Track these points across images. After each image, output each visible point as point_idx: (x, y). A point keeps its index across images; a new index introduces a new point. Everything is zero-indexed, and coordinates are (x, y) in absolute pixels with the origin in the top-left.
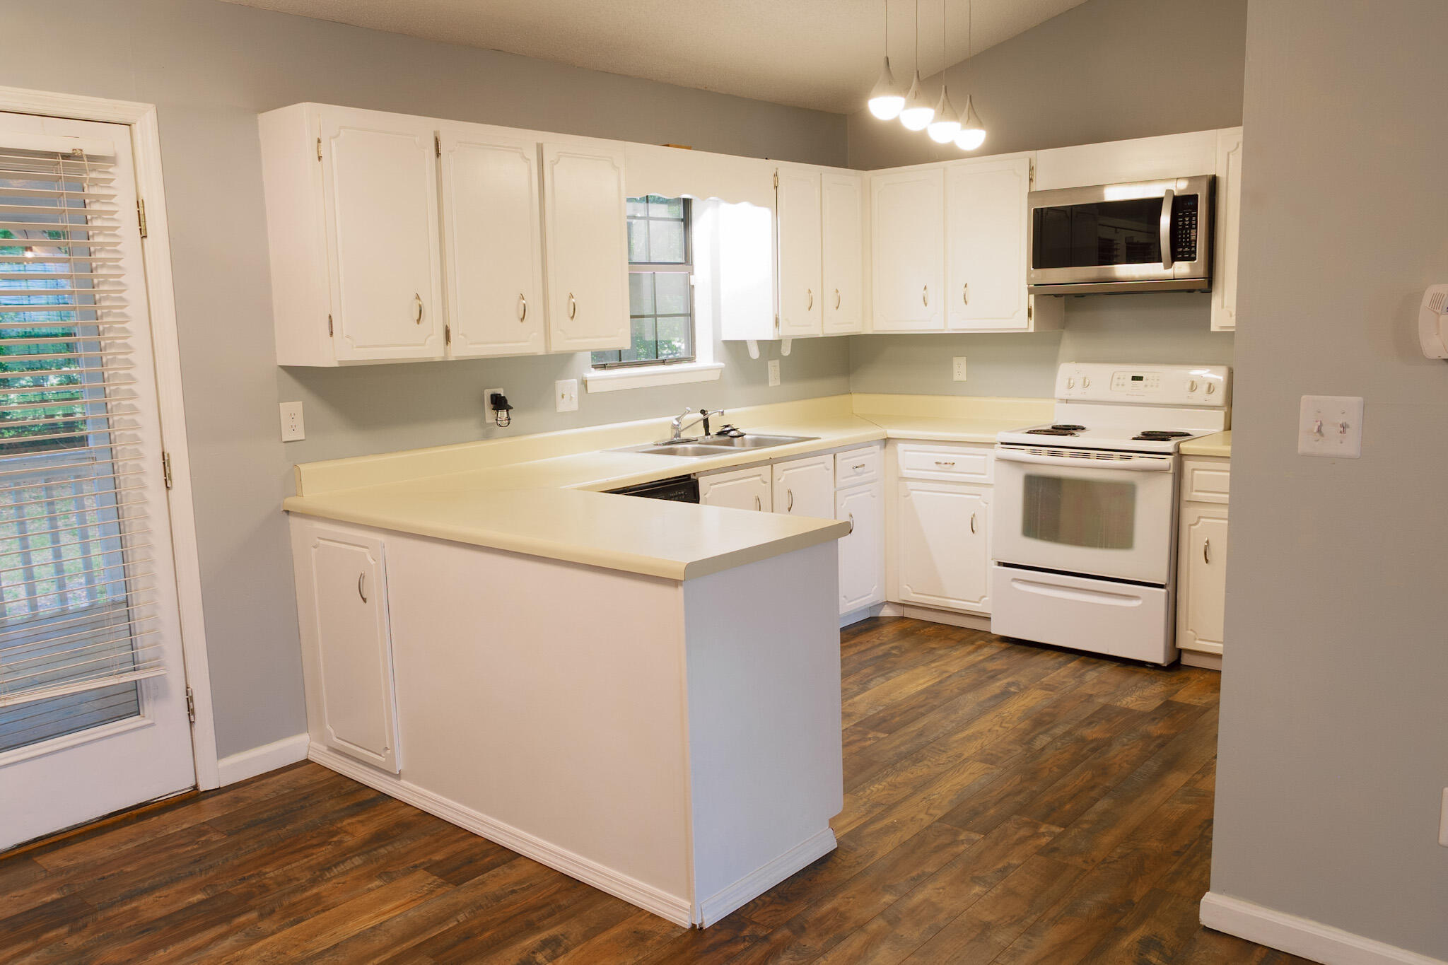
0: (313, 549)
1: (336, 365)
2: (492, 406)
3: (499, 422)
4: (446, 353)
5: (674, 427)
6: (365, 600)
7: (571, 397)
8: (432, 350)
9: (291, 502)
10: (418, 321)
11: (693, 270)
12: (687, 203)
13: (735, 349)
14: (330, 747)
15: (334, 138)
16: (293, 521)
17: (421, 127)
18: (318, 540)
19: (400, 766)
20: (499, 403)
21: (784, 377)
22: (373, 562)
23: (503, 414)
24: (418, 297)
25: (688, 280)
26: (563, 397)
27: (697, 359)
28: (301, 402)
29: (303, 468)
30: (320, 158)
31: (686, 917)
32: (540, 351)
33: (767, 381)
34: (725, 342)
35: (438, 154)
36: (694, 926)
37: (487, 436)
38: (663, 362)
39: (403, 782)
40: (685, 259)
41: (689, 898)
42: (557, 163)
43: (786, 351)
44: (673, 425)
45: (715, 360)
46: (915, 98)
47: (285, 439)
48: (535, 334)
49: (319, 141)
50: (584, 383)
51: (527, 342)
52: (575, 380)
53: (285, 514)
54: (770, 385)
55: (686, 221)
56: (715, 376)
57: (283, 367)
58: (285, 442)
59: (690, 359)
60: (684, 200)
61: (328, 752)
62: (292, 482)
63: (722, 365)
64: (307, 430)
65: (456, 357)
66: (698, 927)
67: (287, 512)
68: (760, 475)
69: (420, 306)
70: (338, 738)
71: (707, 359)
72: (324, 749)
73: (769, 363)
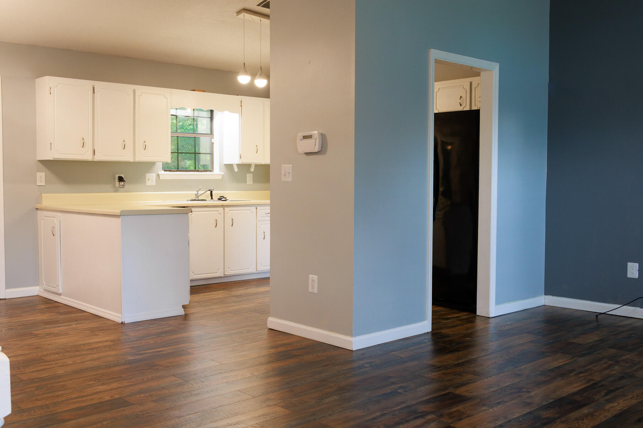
0: (42, 221)
1: (52, 159)
2: (118, 180)
3: (120, 186)
4: (93, 158)
5: (196, 195)
6: (54, 235)
7: (152, 180)
8: (88, 157)
9: (38, 206)
10: (83, 147)
11: (213, 137)
12: (212, 111)
13: (229, 167)
14: (45, 289)
15: (56, 87)
16: (39, 212)
17: (88, 84)
18: (44, 217)
19: (60, 292)
20: (121, 179)
21: (255, 181)
22: (56, 222)
23: (122, 183)
24: (83, 139)
25: (211, 140)
26: (149, 180)
27: (214, 171)
28: (44, 173)
29: (42, 194)
30: (51, 93)
31: (120, 320)
32: (131, 160)
33: (246, 182)
34: (225, 165)
35: (94, 93)
36: (122, 322)
37: (116, 191)
38: (198, 171)
39: (62, 297)
40: (211, 133)
41: (121, 314)
42: (141, 95)
43: (252, 170)
44: (196, 194)
45: (220, 171)
46: (260, 76)
47: (38, 184)
48: (129, 154)
49: (51, 88)
50: (158, 175)
51: (126, 156)
52: (155, 174)
53: (36, 210)
54: (248, 183)
55: (212, 118)
56: (220, 178)
57: (39, 161)
58: (38, 186)
59: (210, 171)
60: (211, 110)
61: (44, 292)
62: (39, 199)
63: (223, 173)
64: (46, 183)
65: (98, 160)
66: (123, 322)
67: (37, 209)
68: (218, 211)
69: (84, 142)
70: (46, 285)
71: (218, 171)
72: (43, 290)
73: (247, 174)
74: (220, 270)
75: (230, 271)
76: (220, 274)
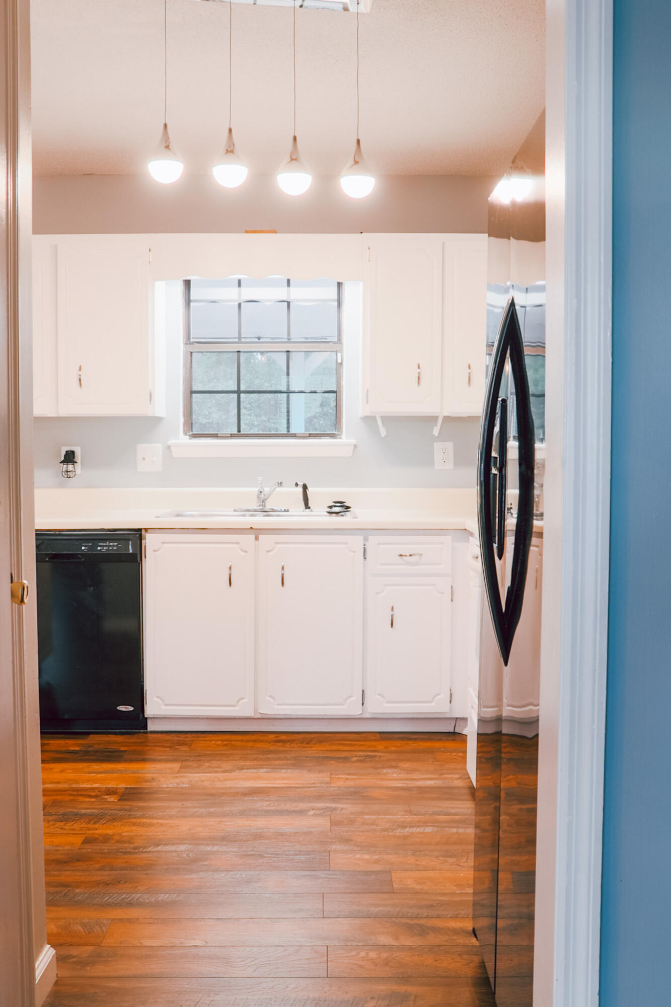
3: (64, 474)
7: (152, 461)
11: (342, 349)
12: (340, 285)
20: (67, 458)
21: (459, 460)
23: (69, 468)
25: (336, 358)
26: (144, 459)
27: (341, 437)
33: (433, 464)
37: (63, 485)
40: (338, 338)
44: (258, 494)
50: (170, 448)
52: (160, 445)
56: (347, 452)
59: (330, 436)
60: (338, 282)
63: (355, 442)
71: (352, 437)
73: (435, 444)
74: (244, 700)
75: (276, 707)
76: (243, 709)
